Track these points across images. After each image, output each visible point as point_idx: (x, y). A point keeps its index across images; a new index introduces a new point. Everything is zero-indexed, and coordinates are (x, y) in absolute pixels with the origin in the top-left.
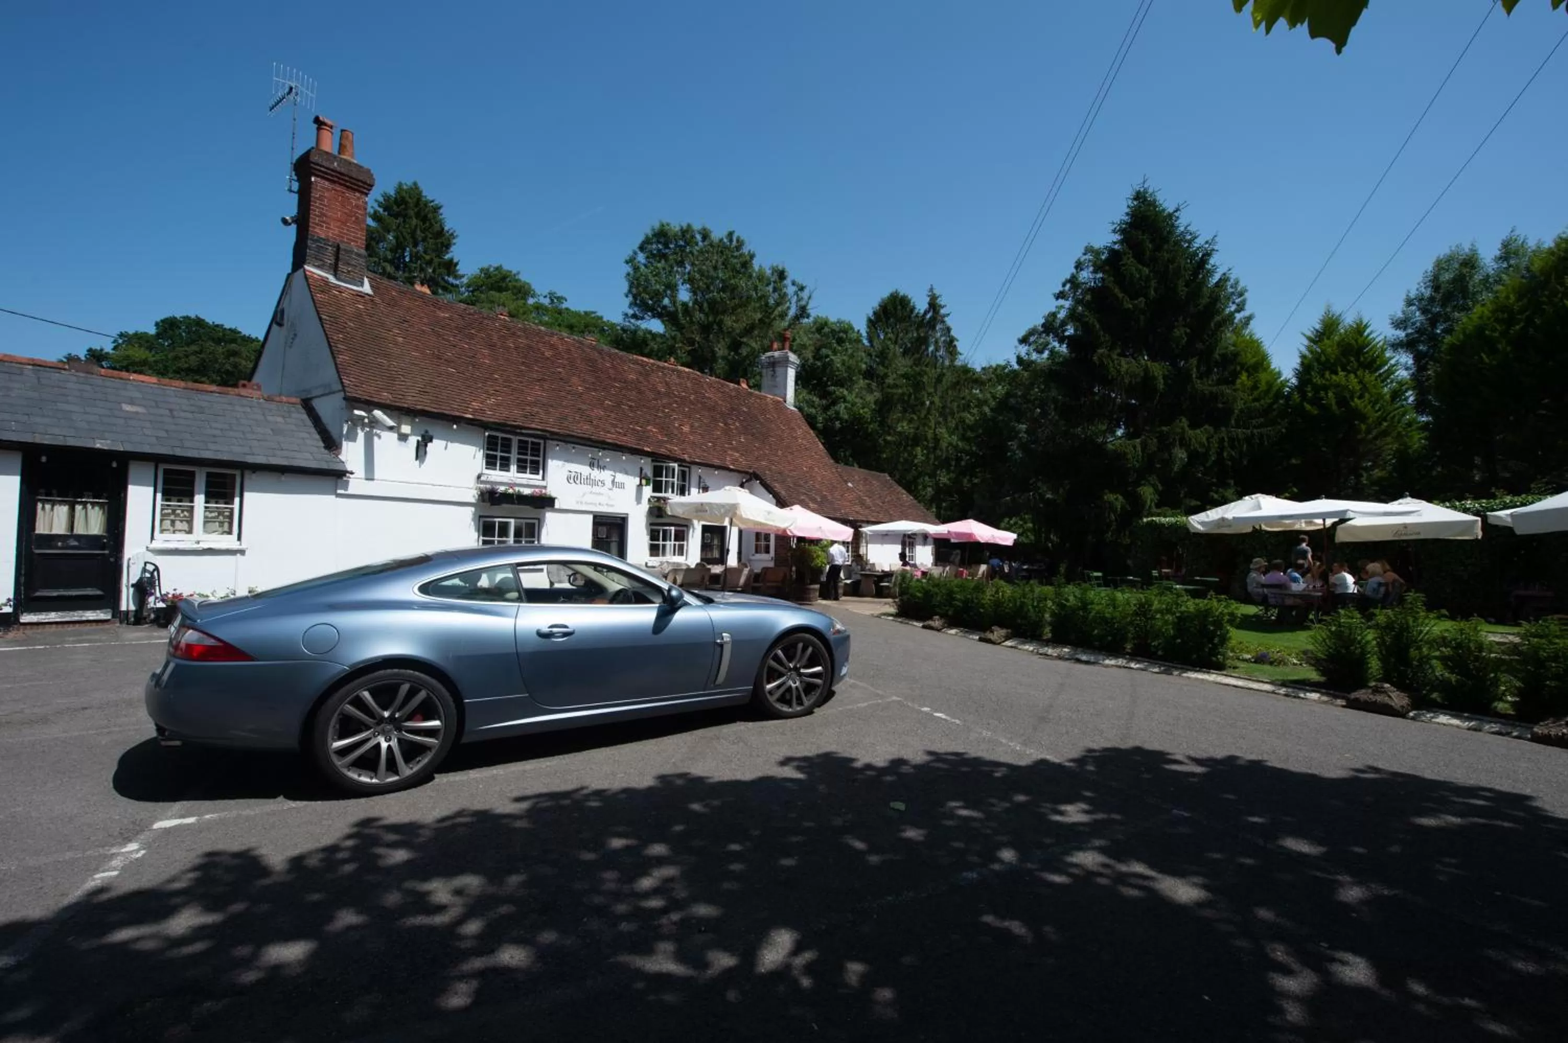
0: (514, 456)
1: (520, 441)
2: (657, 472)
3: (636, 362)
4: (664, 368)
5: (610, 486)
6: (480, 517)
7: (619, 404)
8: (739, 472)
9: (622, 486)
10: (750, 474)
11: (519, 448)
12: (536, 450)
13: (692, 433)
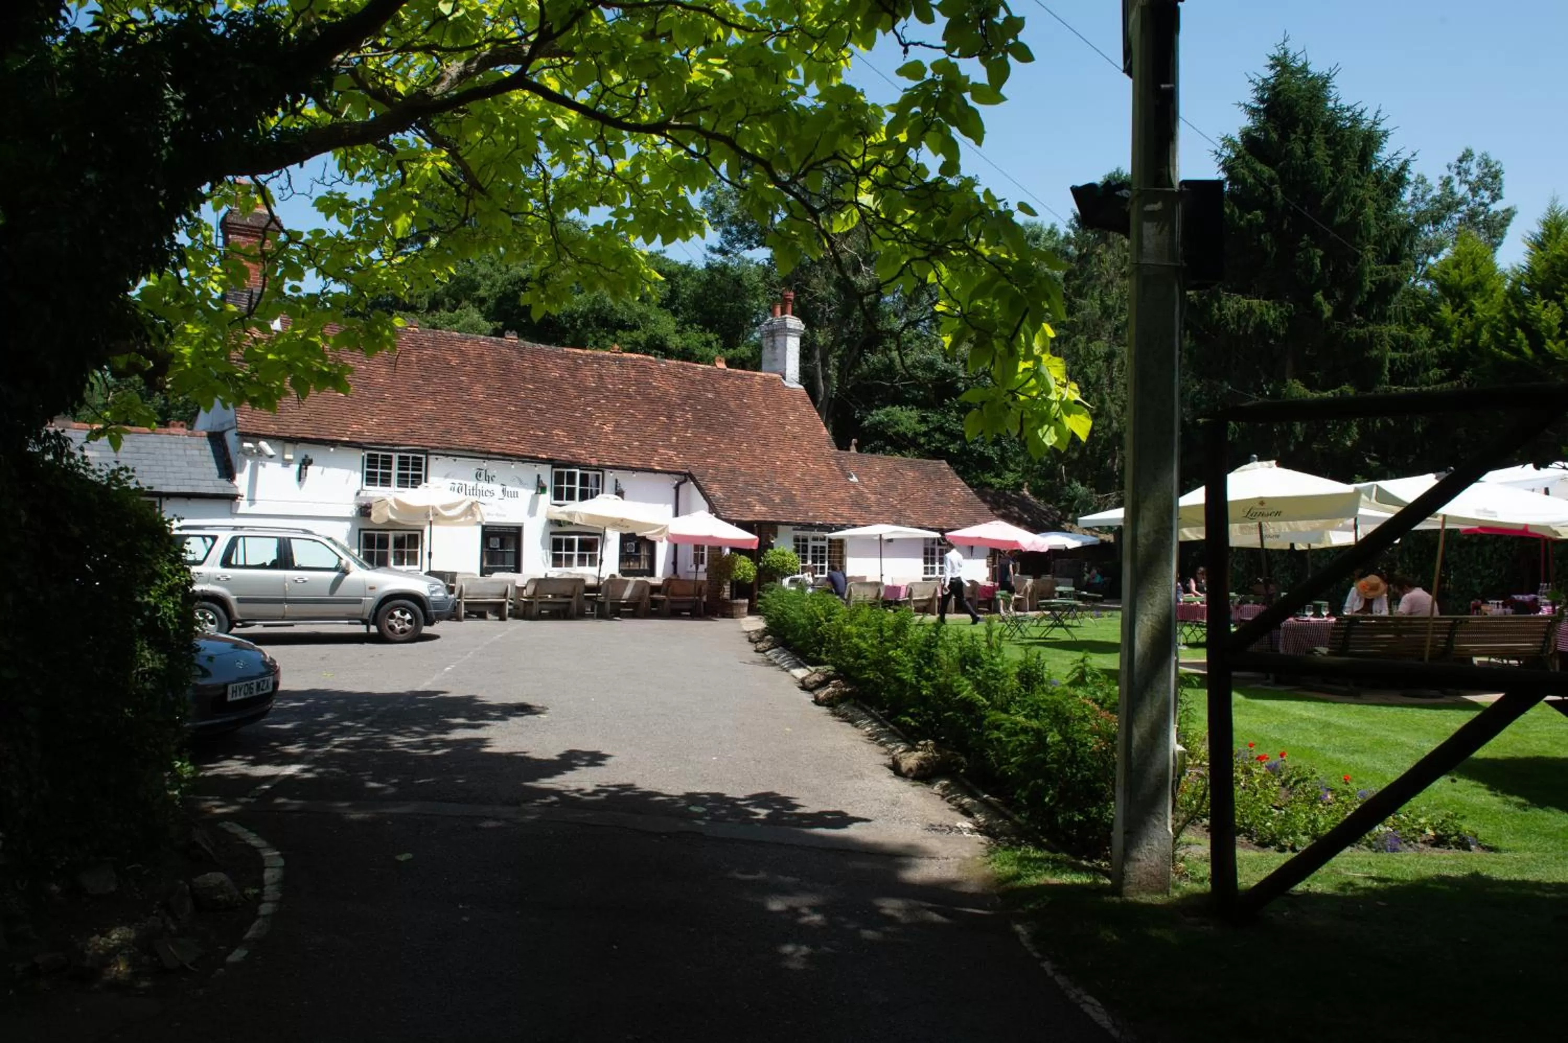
0: (395, 471)
1: (400, 457)
2: (558, 478)
3: (565, 356)
4: (603, 358)
5: (501, 495)
6: (360, 530)
7: (524, 409)
8: (669, 473)
9: (515, 495)
10: (685, 474)
11: (400, 463)
12: (417, 464)
13: (614, 432)
